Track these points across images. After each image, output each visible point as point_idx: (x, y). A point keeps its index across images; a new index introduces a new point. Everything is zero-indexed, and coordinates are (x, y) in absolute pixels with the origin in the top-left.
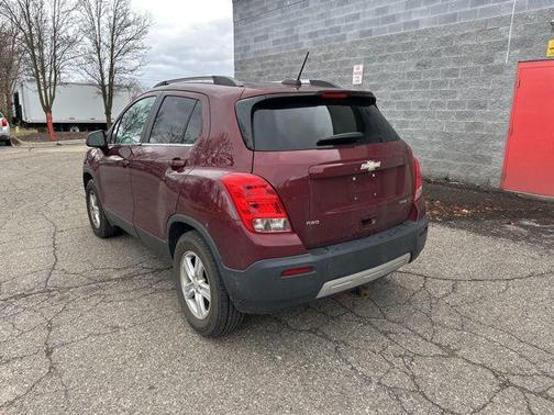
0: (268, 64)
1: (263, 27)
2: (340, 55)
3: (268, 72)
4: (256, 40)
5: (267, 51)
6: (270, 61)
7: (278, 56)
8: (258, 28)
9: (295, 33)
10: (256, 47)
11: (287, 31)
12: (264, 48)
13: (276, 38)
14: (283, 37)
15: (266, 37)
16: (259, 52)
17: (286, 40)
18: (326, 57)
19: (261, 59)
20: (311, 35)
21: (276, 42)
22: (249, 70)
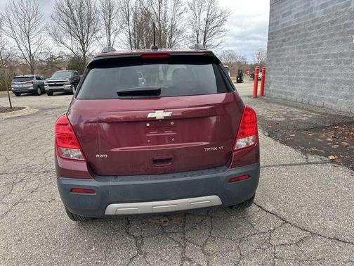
0: (290, 33)
1: (289, 5)
2: (344, 20)
3: (289, 39)
4: (283, 16)
5: (290, 23)
6: (291, 31)
7: (297, 26)
8: (286, 7)
9: (311, 6)
10: (283, 21)
11: (305, 6)
12: (288, 21)
13: (297, 12)
14: (302, 10)
15: (290, 13)
16: (284, 24)
17: (303, 13)
18: (333, 23)
19: (285, 30)
20: (322, 6)
21: (297, 15)
22: (276, 39)
